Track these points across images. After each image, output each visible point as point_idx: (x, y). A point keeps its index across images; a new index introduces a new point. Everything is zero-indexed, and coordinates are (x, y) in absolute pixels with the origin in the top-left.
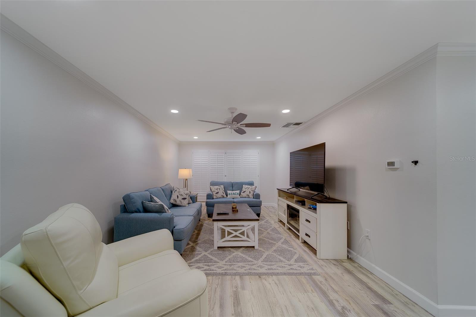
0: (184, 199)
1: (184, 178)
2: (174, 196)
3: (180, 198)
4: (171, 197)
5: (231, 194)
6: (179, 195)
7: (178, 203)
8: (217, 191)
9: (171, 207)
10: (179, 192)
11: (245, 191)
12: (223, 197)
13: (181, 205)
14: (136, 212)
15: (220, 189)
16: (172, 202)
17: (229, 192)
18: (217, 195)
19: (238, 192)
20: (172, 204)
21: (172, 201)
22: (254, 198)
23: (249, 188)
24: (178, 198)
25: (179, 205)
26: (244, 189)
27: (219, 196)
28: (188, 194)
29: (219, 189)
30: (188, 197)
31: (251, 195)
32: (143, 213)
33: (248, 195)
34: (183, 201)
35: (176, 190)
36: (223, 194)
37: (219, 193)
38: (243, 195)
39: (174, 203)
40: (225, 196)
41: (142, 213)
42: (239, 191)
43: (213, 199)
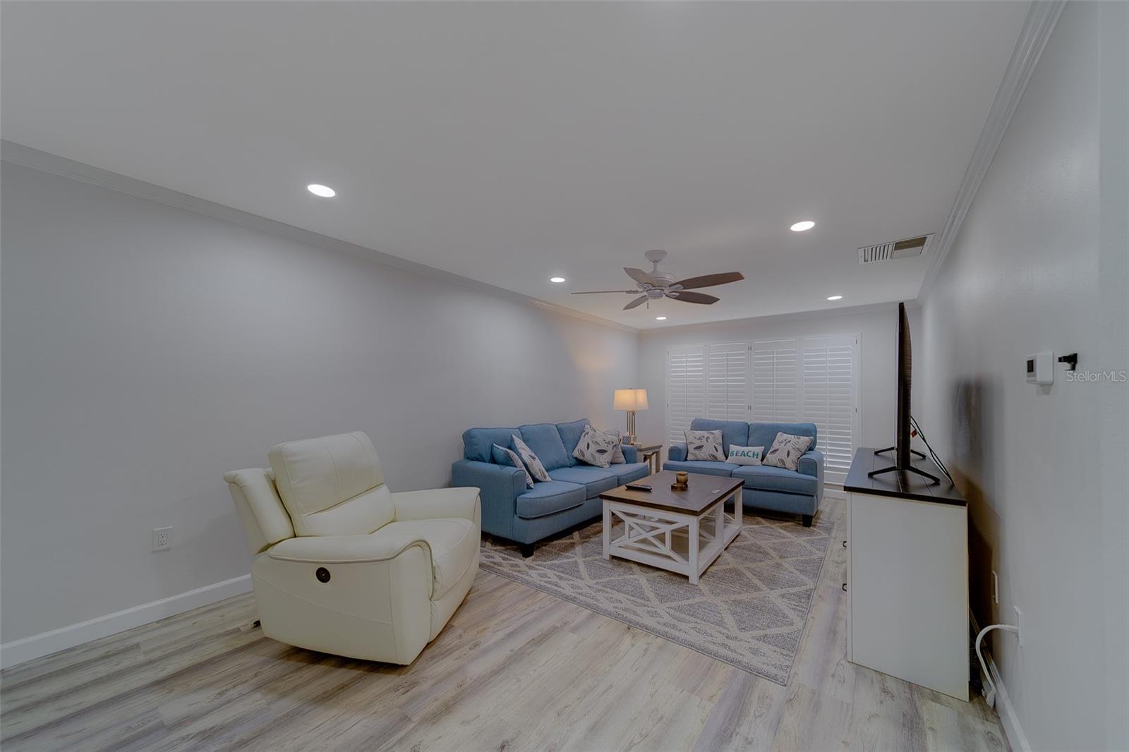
0: (602, 451)
1: (628, 409)
2: (582, 445)
3: (593, 448)
4: (577, 445)
5: (735, 454)
6: (591, 444)
7: (588, 458)
8: (698, 443)
9: (574, 466)
10: (593, 437)
11: (778, 450)
12: (715, 459)
13: (593, 463)
14: (477, 460)
15: (708, 438)
16: (574, 456)
17: (733, 448)
18: (697, 452)
19: (760, 449)
20: (576, 458)
21: (576, 454)
22: (797, 471)
23: (789, 442)
24: (588, 448)
25: (589, 462)
26: (775, 445)
27: (703, 455)
28: (613, 443)
29: (705, 439)
30: (611, 449)
31: (789, 463)
32: (489, 462)
33: (783, 461)
34: (597, 455)
35: (588, 433)
36: (714, 452)
37: (704, 449)
38: (770, 460)
39: (581, 458)
40: (720, 455)
41: (487, 464)
42: (763, 447)
43: (686, 460)
